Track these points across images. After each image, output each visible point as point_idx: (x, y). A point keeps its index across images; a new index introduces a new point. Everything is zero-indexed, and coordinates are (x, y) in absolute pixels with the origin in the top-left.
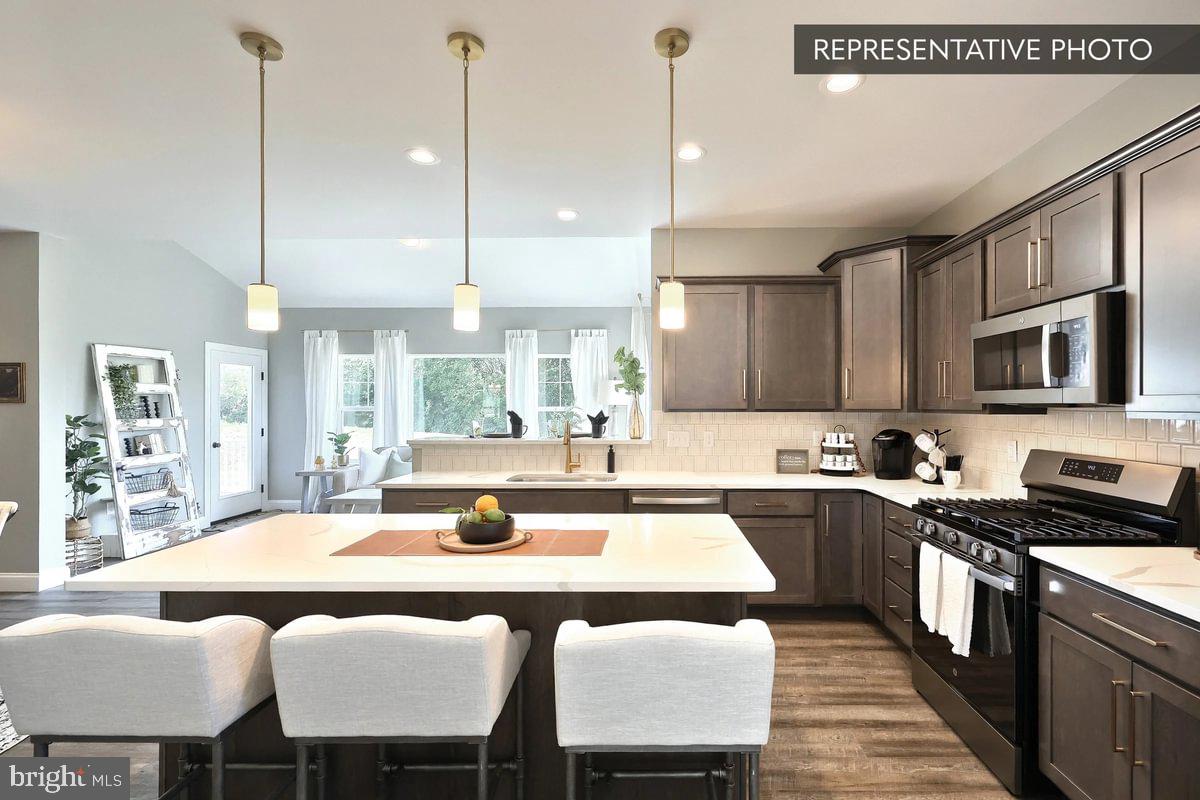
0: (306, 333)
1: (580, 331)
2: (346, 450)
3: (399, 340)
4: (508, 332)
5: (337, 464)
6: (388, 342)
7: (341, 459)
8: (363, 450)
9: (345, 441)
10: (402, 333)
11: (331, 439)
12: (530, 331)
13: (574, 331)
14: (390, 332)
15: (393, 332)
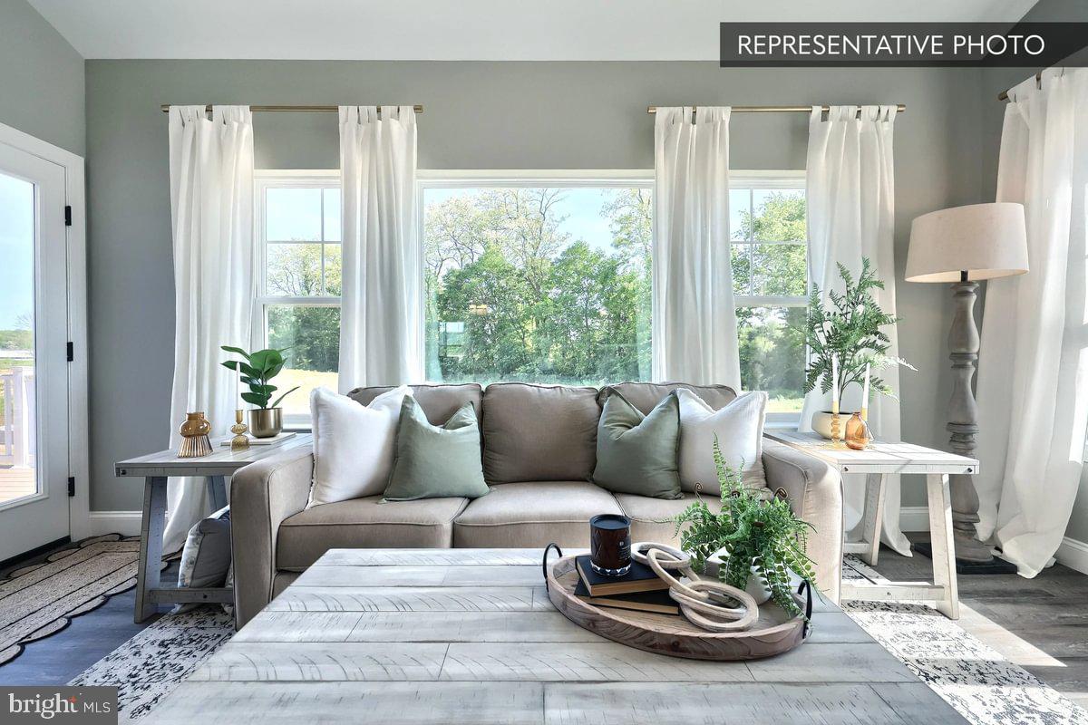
0: (174, 111)
1: (833, 109)
2: (275, 395)
3: (401, 127)
4: (662, 114)
5: (250, 436)
6: (373, 134)
7: (260, 418)
8: (324, 396)
9: (272, 372)
10: (408, 112)
11: (231, 365)
12: (715, 110)
13: (817, 111)
14: (379, 110)
15: (387, 110)
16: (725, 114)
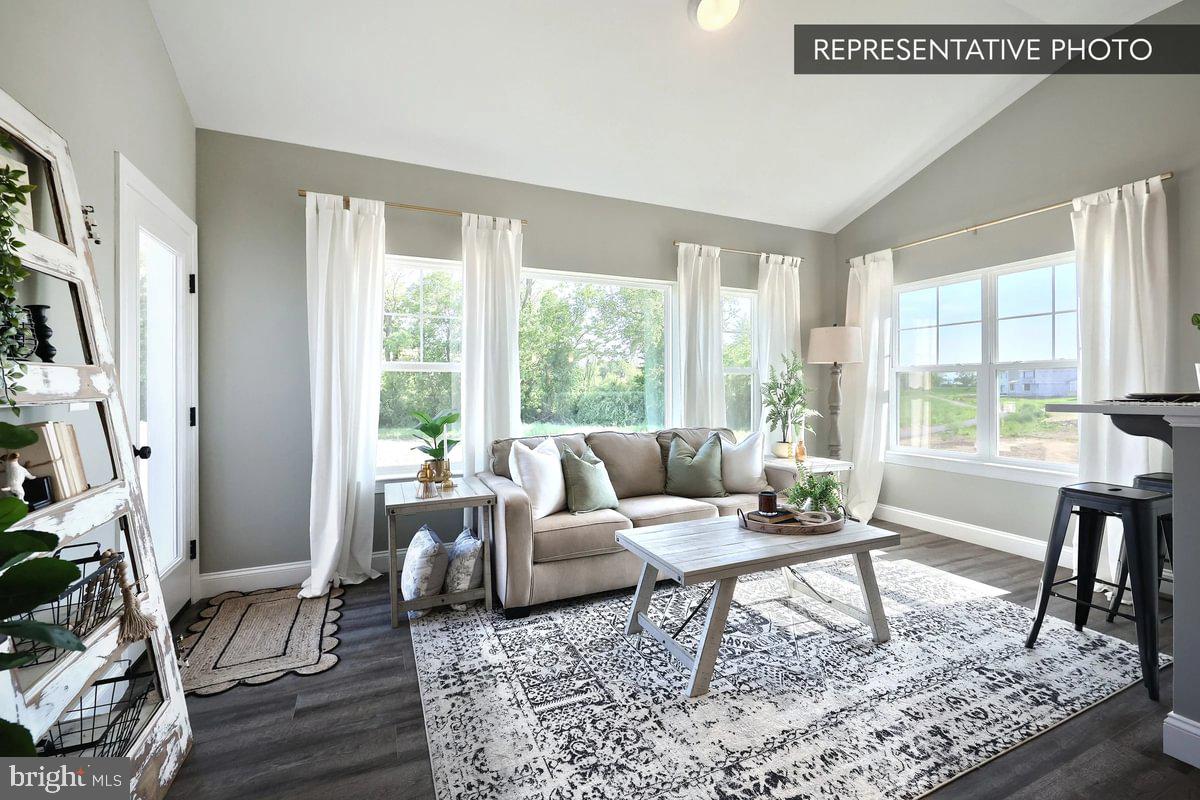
1: (771, 256)
3: (513, 236)
4: (681, 247)
10: (517, 225)
12: (712, 248)
13: (764, 255)
14: (495, 220)
15: (501, 221)
16: (717, 251)
